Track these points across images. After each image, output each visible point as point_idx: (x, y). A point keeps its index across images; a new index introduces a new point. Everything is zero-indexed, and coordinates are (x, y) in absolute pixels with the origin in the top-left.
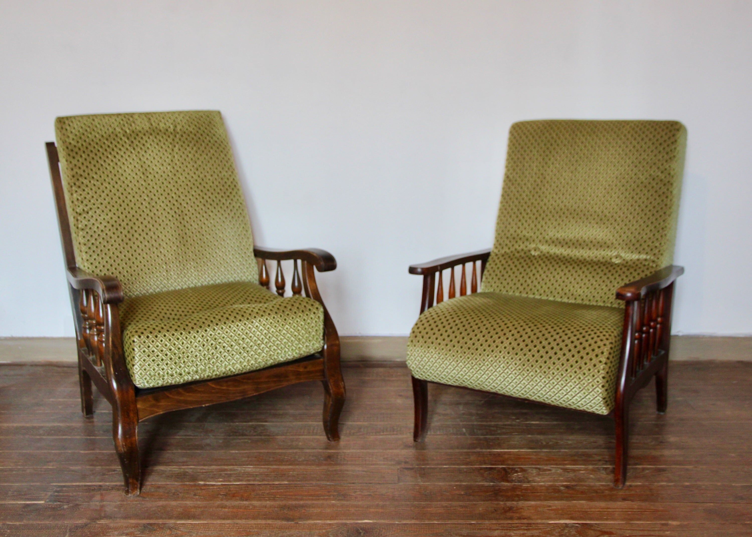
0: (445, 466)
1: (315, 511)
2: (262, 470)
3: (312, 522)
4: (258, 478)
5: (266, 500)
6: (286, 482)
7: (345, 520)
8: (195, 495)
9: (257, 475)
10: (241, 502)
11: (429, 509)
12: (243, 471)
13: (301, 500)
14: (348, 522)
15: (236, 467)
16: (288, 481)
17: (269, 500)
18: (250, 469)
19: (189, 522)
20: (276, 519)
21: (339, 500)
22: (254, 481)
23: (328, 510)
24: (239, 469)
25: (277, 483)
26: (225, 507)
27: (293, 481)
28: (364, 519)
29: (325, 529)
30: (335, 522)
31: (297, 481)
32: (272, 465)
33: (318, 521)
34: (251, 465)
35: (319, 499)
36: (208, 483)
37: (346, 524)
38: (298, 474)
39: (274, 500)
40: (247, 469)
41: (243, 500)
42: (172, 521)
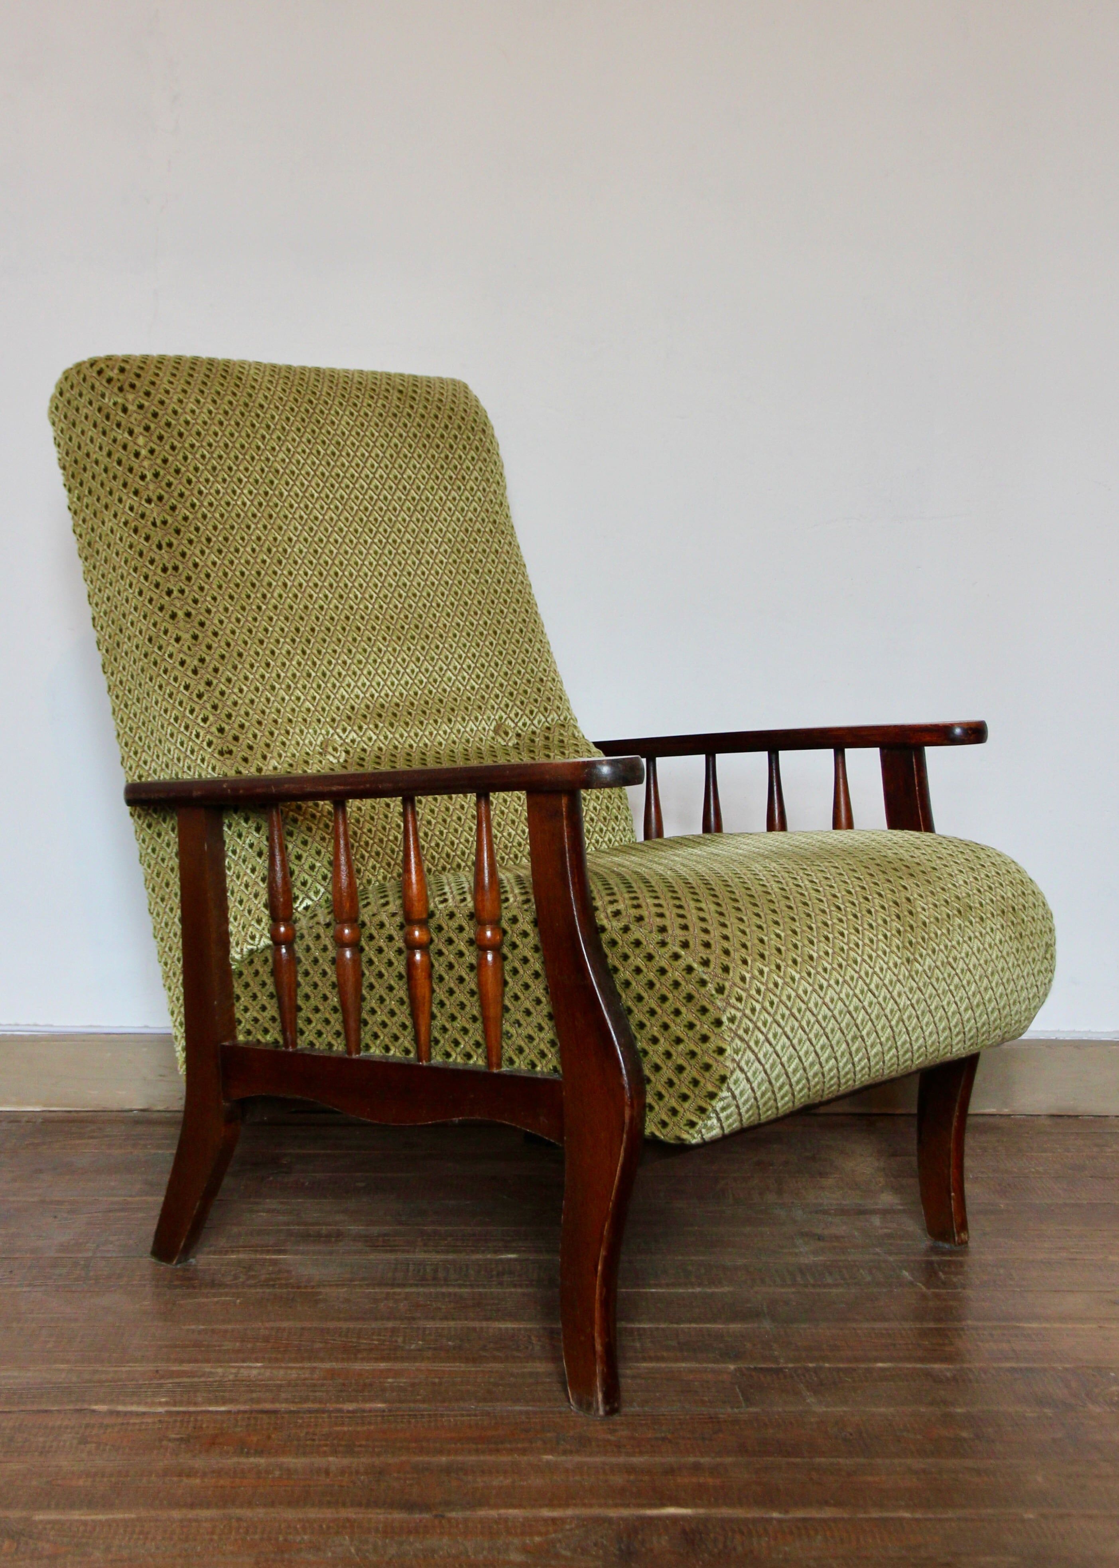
0: (880, 1365)
1: (495, 1483)
2: (294, 1374)
3: (493, 1513)
4: (283, 1395)
5: (325, 1454)
6: (381, 1405)
7: (600, 1506)
9: (281, 1386)
10: (243, 1460)
11: (870, 1479)
12: (231, 1377)
13: (441, 1452)
14: (612, 1513)
15: (207, 1368)
16: (384, 1402)
17: (335, 1453)
18: (254, 1370)
20: (368, 1505)
21: (565, 1453)
22: (273, 1401)
23: (536, 1481)
24: (220, 1370)
25: (350, 1407)
26: (191, 1473)
27: (401, 1402)
28: (663, 1505)
29: (539, 1534)
30: (569, 1512)
31: (415, 1401)
32: (322, 1360)
34: (257, 1360)
35: (498, 1451)
36: (120, 1408)
37: (609, 1520)
38: (413, 1385)
39: (350, 1450)
40: (244, 1373)
41: (248, 1454)
42: (15, 1514)
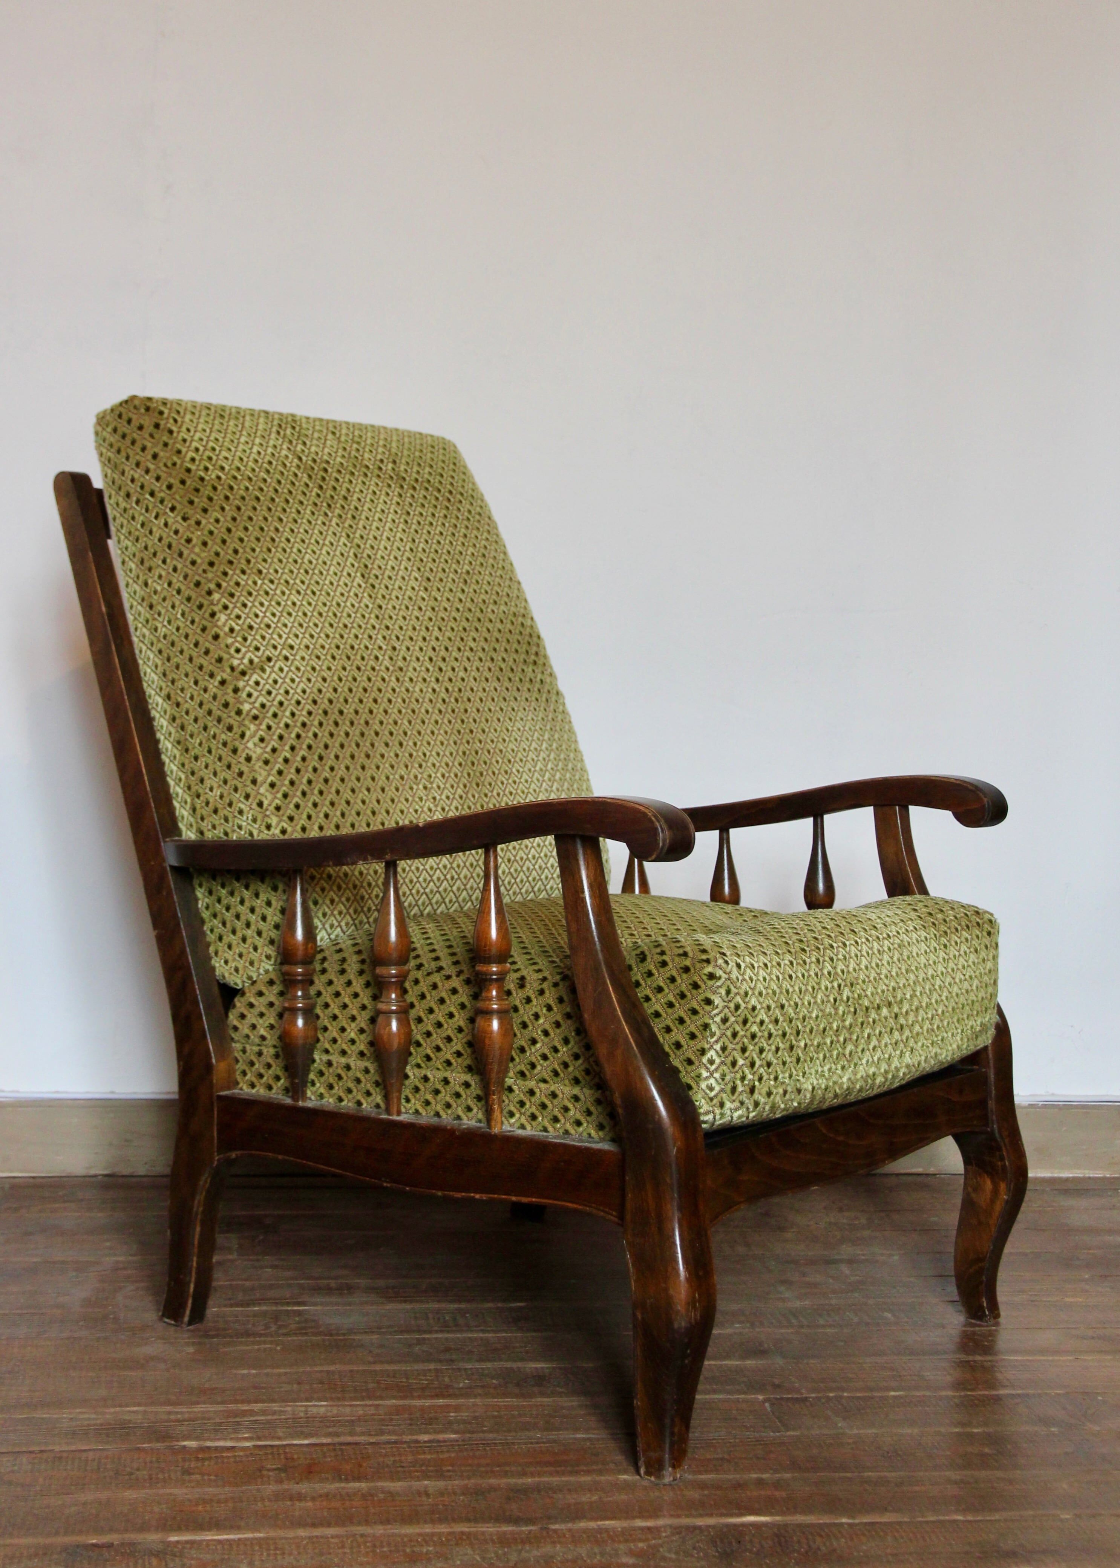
8: (187, 1472)
19: (209, 1536)
33: (607, 1522)
